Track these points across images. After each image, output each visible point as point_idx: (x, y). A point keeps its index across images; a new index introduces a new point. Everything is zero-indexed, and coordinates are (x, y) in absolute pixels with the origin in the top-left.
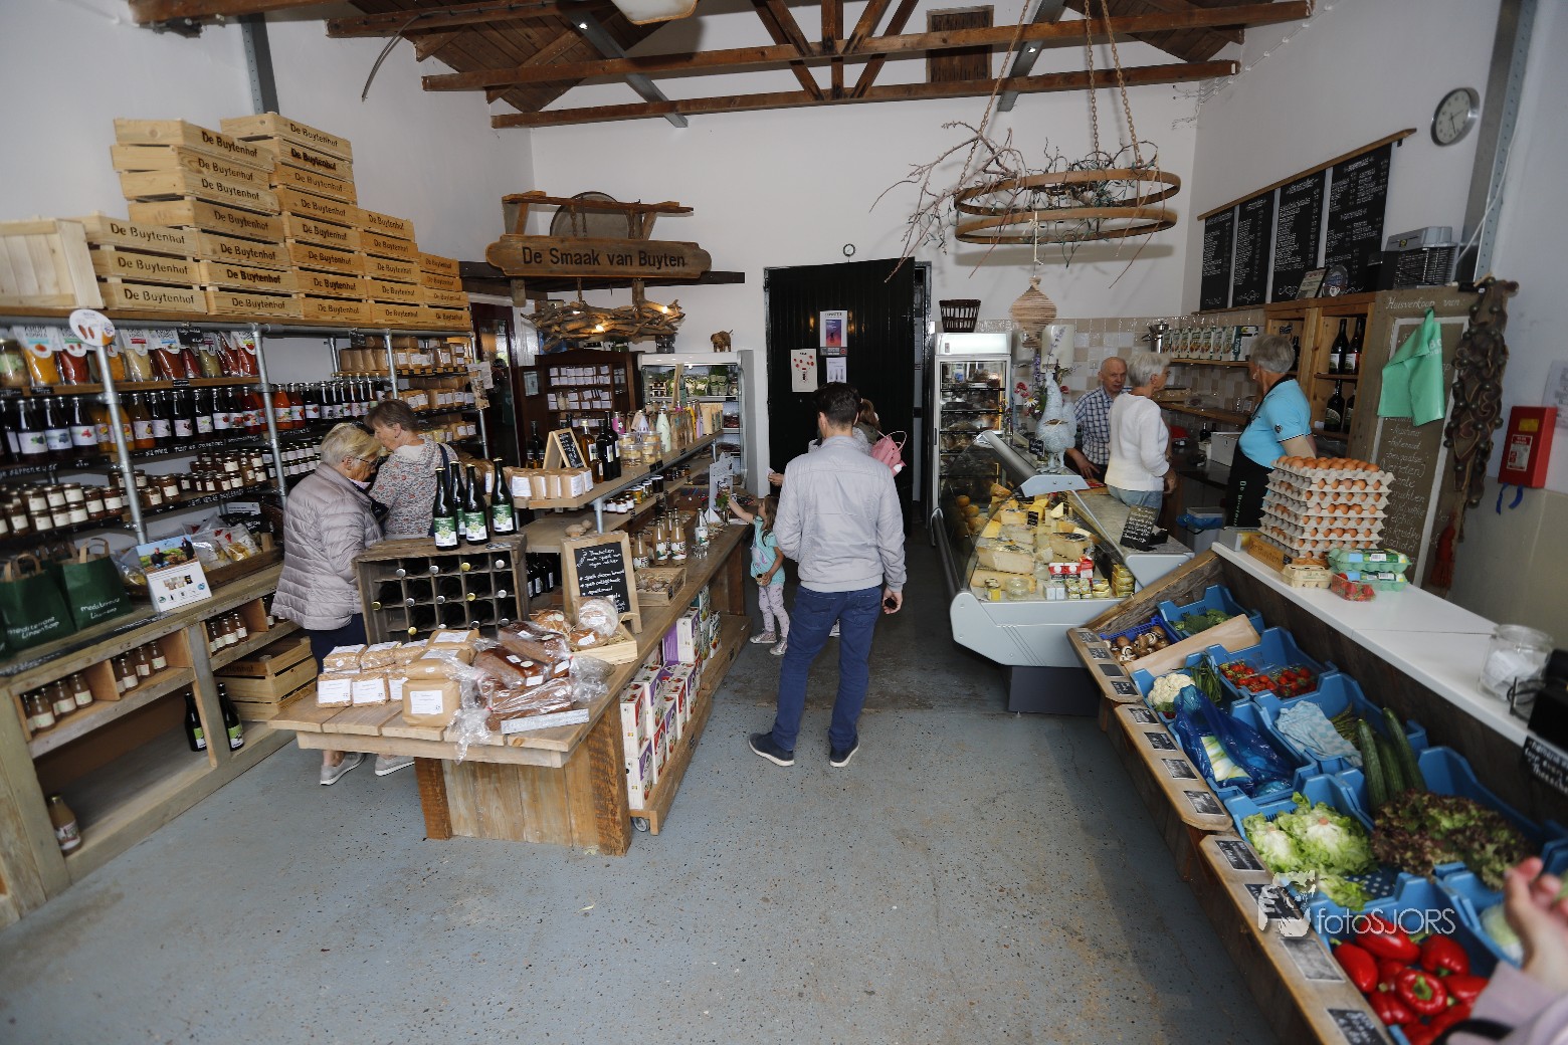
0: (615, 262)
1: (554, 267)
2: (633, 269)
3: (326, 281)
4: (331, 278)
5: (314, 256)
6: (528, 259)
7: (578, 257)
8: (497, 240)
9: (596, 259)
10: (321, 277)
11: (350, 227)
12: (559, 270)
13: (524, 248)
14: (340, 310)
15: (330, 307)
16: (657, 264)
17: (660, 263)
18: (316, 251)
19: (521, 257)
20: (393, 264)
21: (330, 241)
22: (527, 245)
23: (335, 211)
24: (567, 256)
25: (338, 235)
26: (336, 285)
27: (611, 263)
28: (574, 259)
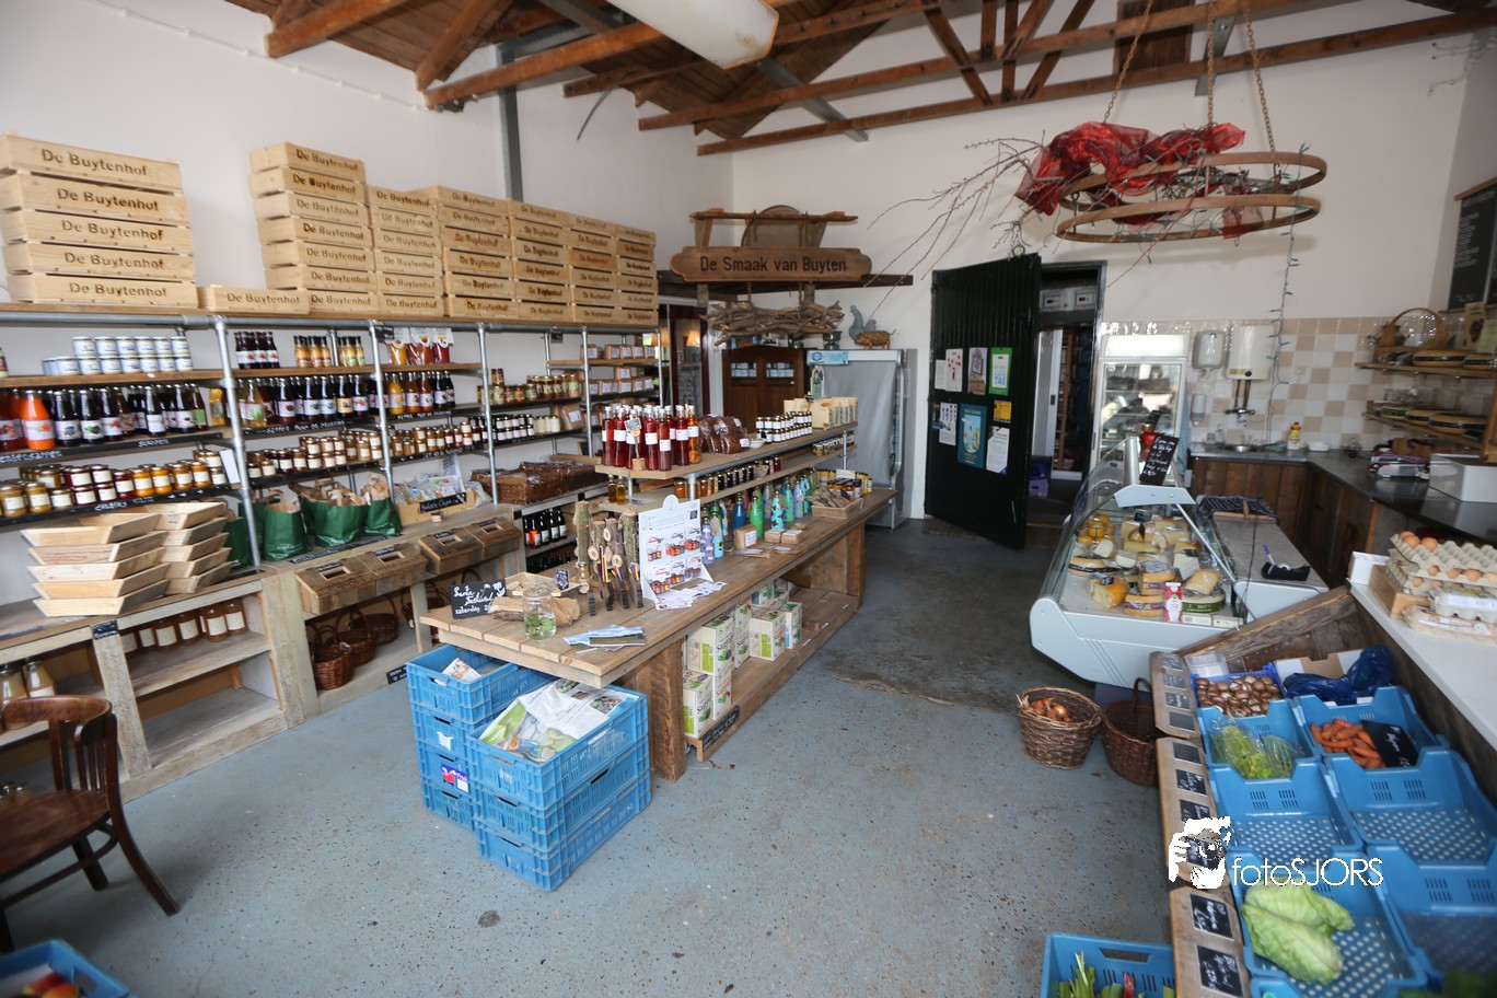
0: (781, 268)
1: (727, 273)
2: (798, 274)
3: (539, 290)
4: (543, 287)
5: (531, 271)
6: (705, 266)
7: (748, 264)
8: (680, 252)
9: (764, 266)
10: (535, 286)
11: (561, 246)
12: (731, 276)
13: (702, 258)
14: (548, 312)
15: (540, 310)
16: (820, 269)
17: (822, 268)
18: (533, 266)
19: (699, 266)
20: (594, 274)
21: (545, 258)
22: (707, 254)
23: (551, 234)
24: (738, 263)
25: (551, 253)
26: (547, 293)
27: (778, 268)
28: (745, 266)
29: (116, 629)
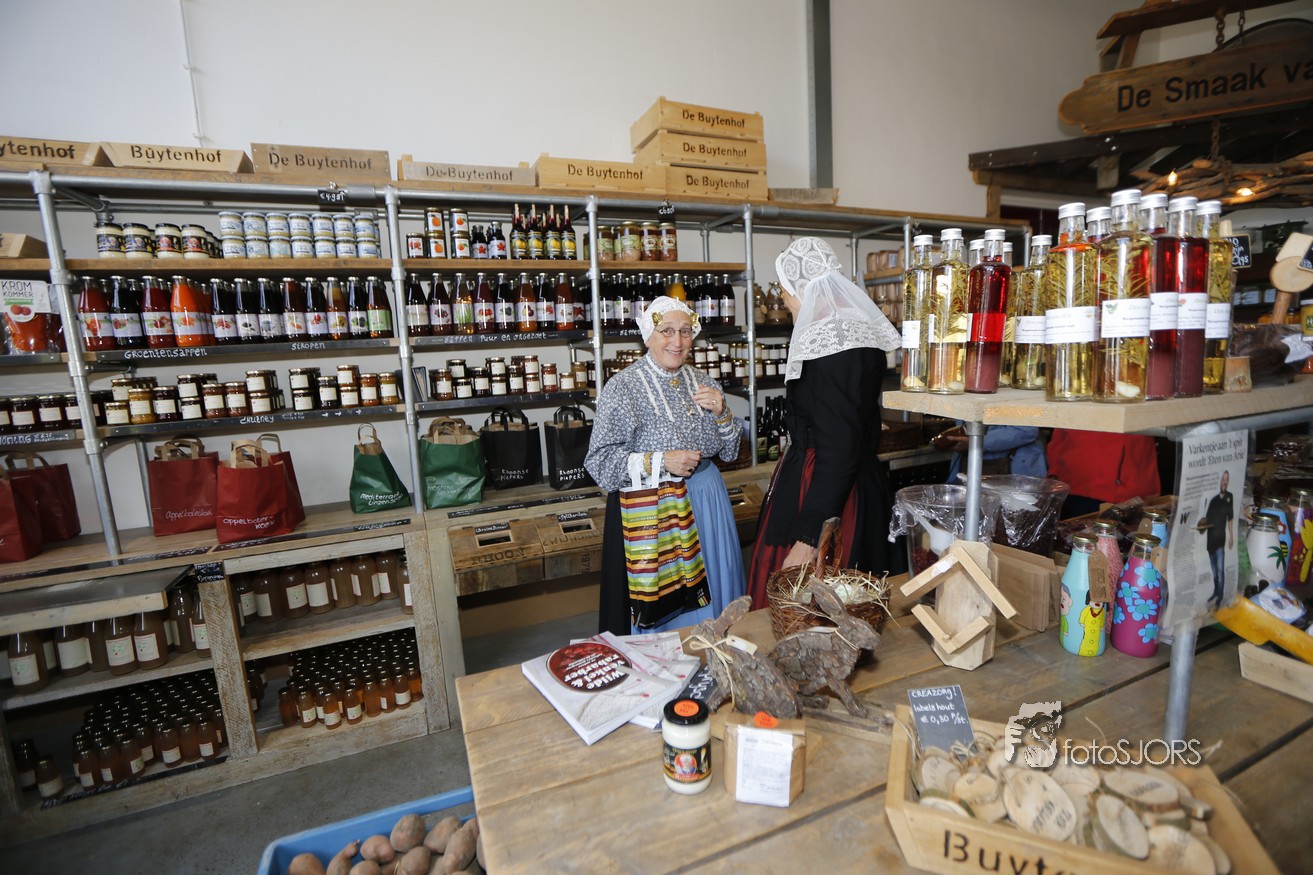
0: (1300, 74)
1: (1171, 107)
6: (1125, 102)
7: (1220, 82)
8: (1078, 86)
9: (1257, 79)
12: (1179, 109)
13: (1121, 89)
19: (1114, 104)
22: (1128, 82)
24: (1197, 84)
27: (1291, 79)
28: (1211, 87)
29: (222, 572)
